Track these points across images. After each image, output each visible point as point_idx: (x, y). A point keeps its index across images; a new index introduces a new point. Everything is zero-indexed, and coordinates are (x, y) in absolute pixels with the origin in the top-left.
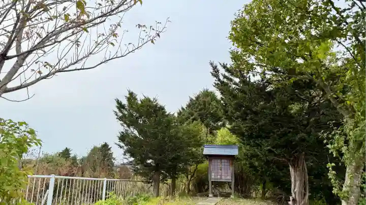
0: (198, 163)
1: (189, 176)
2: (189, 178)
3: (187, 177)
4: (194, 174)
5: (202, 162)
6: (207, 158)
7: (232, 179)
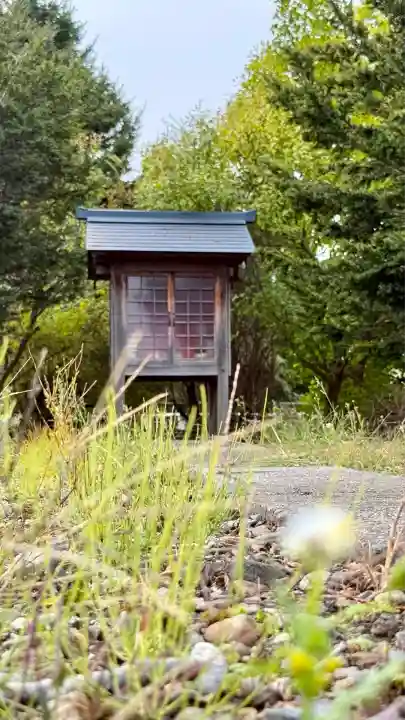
6: (99, 271)
7: (220, 363)
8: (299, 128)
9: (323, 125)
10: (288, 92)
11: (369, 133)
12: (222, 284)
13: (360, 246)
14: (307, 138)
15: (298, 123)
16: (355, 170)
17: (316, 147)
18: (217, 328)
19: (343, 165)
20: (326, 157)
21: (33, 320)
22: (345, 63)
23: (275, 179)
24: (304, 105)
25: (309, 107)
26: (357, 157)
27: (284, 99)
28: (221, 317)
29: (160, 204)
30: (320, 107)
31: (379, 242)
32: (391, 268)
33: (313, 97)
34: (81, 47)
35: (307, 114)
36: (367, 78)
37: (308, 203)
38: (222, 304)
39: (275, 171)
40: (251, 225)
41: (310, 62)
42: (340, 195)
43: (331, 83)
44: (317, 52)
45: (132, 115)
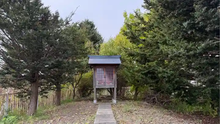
0: (83, 72)
1: (75, 84)
2: (74, 85)
3: (73, 85)
4: (79, 82)
5: (86, 72)
6: (92, 67)
7: (115, 85)
8: (129, 40)
9: (134, 39)
10: (126, 32)
11: (144, 40)
12: (115, 70)
13: (143, 65)
14: (131, 42)
15: (129, 39)
16: (141, 48)
17: (133, 44)
18: (114, 78)
19: (138, 47)
20: (135, 45)
21: (81, 75)
22: (138, 26)
23: (125, 50)
24: (130, 35)
25: (131, 35)
26: (141, 45)
27: (125, 34)
28: (115, 76)
29: (103, 54)
30: (133, 35)
31: (148, 65)
32: (151, 71)
33: (132, 33)
34: (95, 28)
35: (130, 37)
36: (144, 29)
37: (131, 55)
38: (115, 74)
39: (125, 48)
40: (120, 58)
41: (131, 26)
42: (138, 54)
43: (136, 30)
44: (132, 24)
45: (103, 39)
